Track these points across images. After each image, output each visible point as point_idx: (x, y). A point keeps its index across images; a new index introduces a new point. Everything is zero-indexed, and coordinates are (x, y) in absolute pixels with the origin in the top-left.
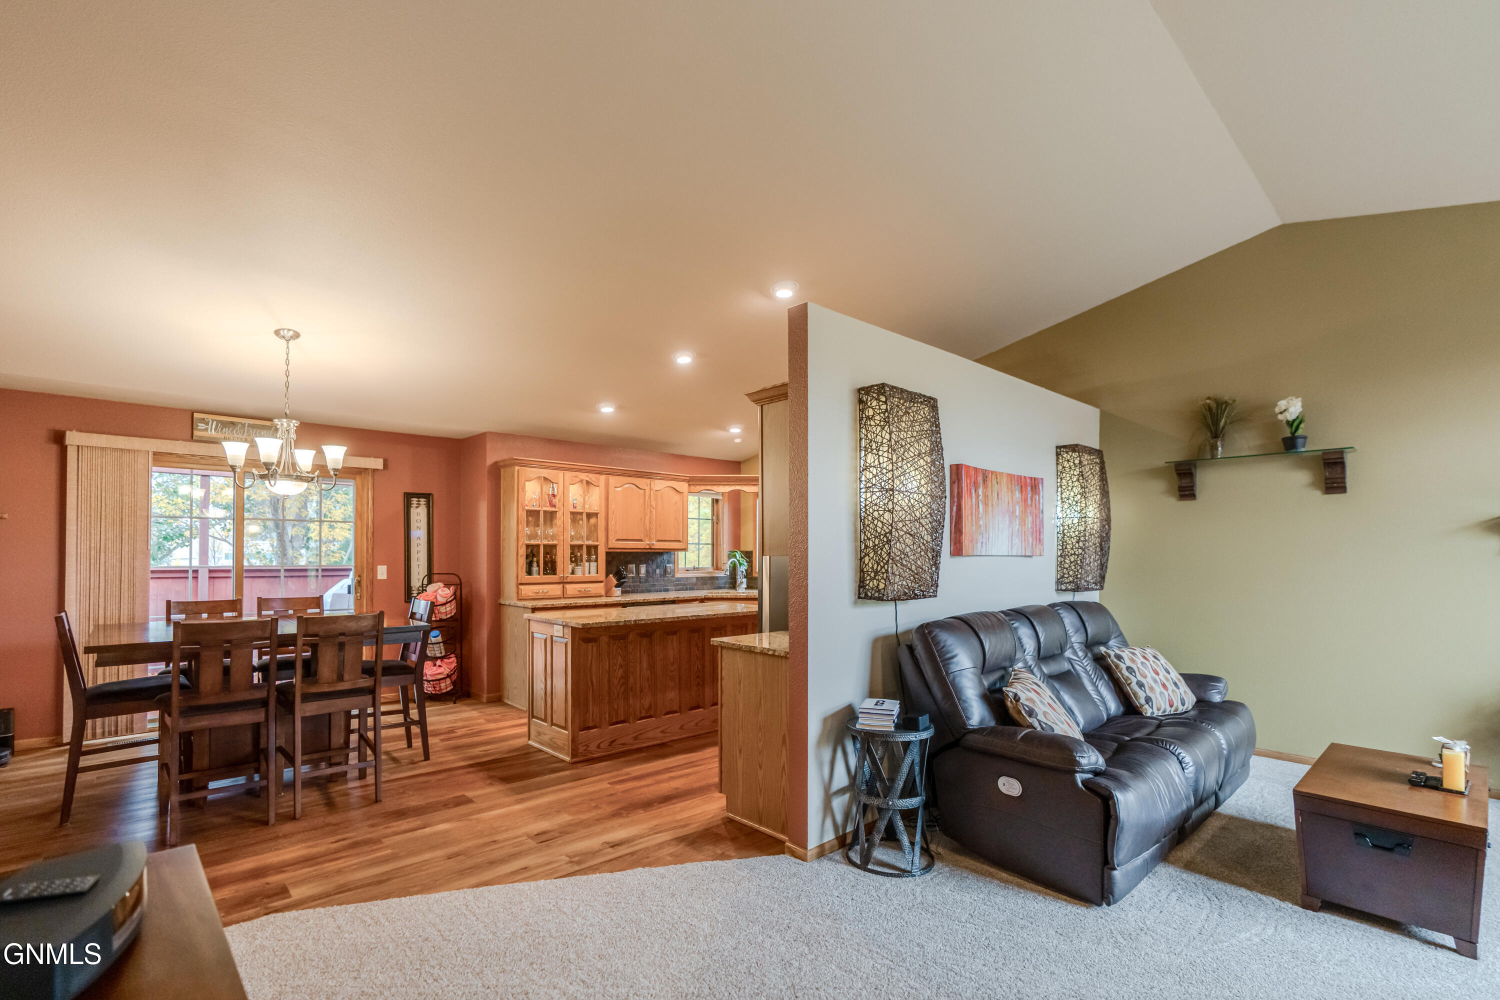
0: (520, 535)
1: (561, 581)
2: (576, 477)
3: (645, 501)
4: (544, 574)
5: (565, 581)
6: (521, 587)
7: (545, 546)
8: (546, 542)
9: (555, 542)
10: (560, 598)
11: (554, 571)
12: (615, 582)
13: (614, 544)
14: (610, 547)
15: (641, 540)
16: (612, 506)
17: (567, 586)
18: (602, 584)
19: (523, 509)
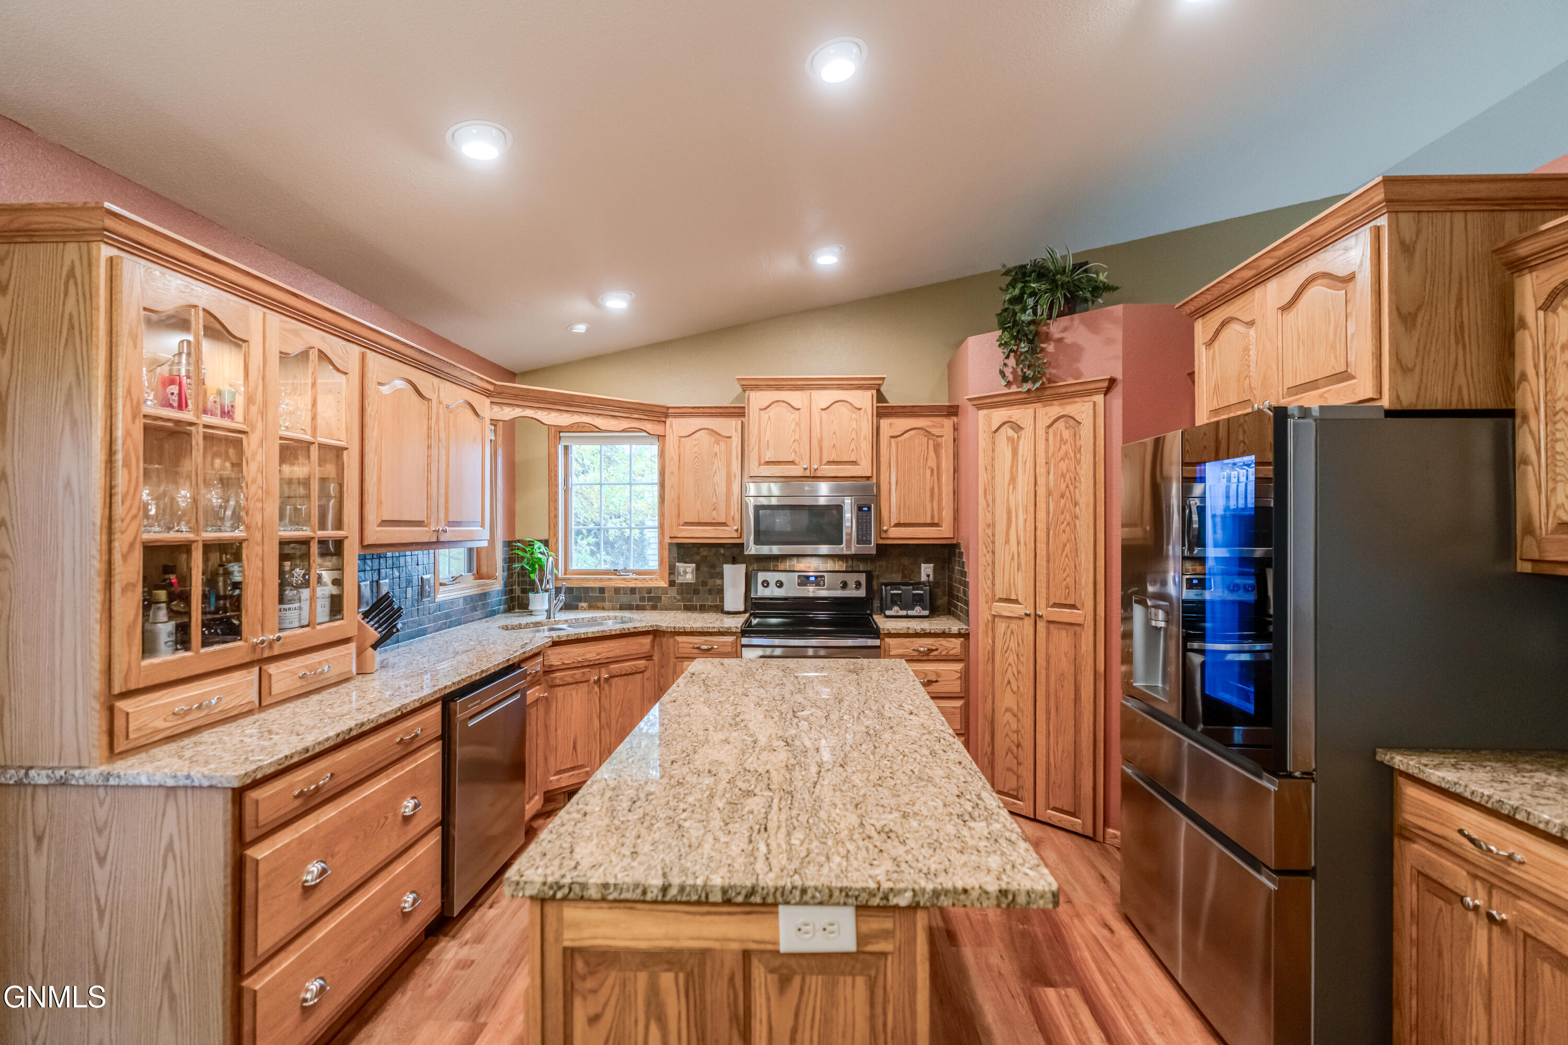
0: (120, 510)
1: (256, 656)
2: (296, 333)
3: (429, 428)
4: (205, 644)
5: (266, 654)
6: (122, 705)
7: (208, 547)
8: (210, 535)
9: (238, 534)
10: (250, 712)
11: (233, 631)
12: (374, 634)
13: (376, 534)
14: (366, 543)
15: (419, 524)
16: (372, 434)
17: (273, 669)
18: (352, 647)
19: (135, 412)
